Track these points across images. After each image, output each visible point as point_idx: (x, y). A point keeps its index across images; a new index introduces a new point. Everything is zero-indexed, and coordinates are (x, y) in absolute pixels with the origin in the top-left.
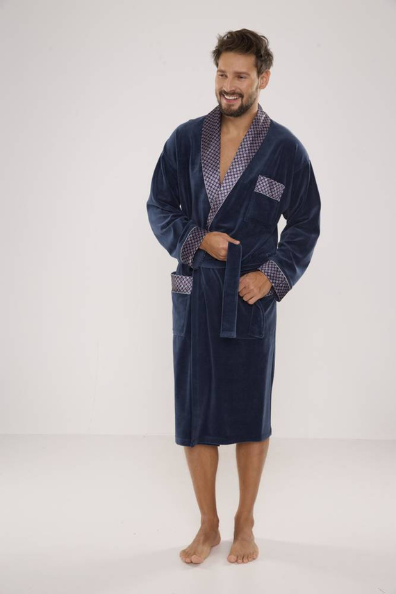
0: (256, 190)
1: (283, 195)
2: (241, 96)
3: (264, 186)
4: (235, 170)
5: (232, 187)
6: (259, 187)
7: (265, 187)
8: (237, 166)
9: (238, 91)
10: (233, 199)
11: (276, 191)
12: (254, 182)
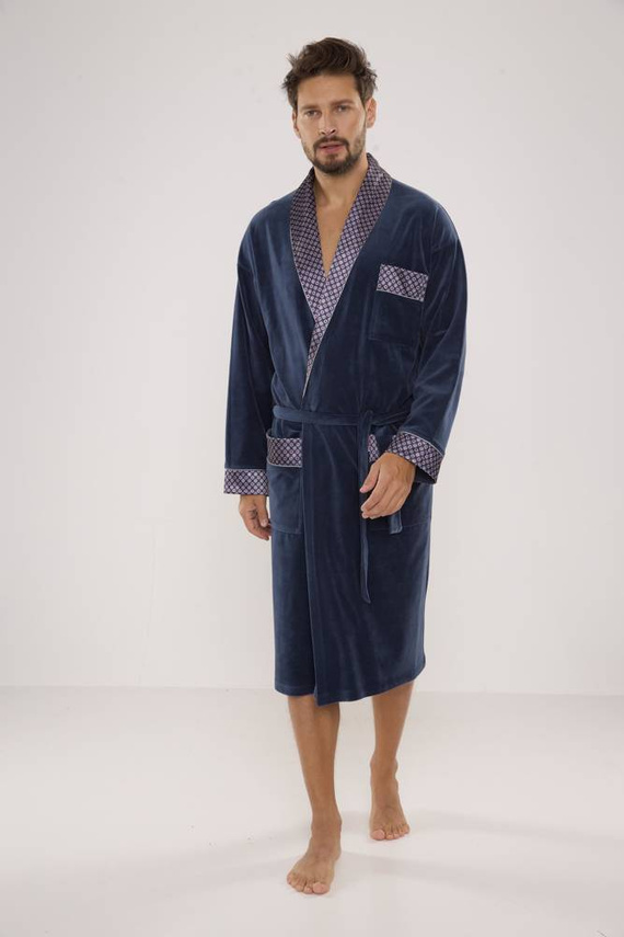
0: (379, 288)
1: (427, 290)
2: (345, 143)
3: (389, 280)
4: (341, 262)
5: (341, 289)
6: (383, 283)
7: (393, 281)
8: (344, 256)
10: (346, 308)
11: (412, 286)
12: (374, 276)
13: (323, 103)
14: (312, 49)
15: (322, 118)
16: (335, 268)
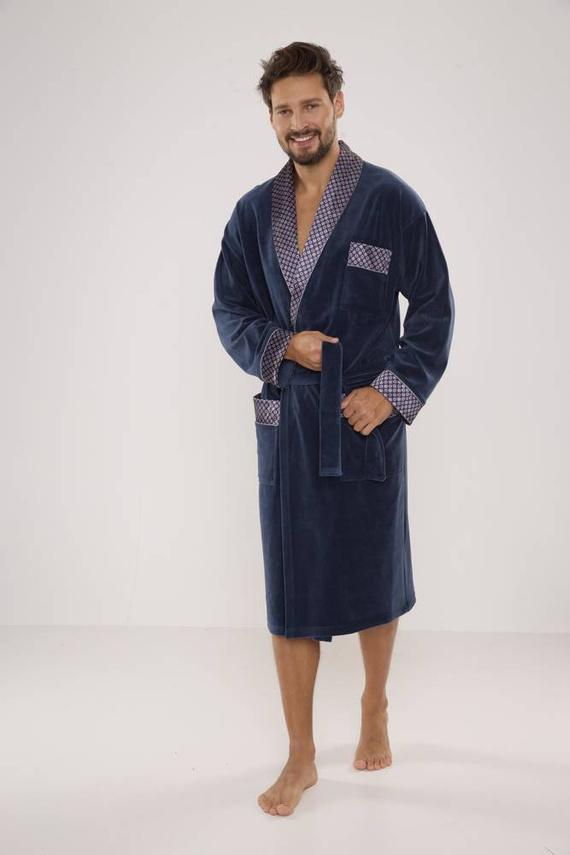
0: (350, 263)
1: (391, 264)
2: (317, 133)
3: (359, 256)
4: (315, 241)
5: (314, 265)
6: (353, 258)
7: (362, 257)
8: (317, 235)
9: (313, 127)
10: (319, 281)
11: (379, 261)
12: (344, 253)
13: (294, 102)
14: (280, 54)
15: (294, 116)
16: (309, 245)
